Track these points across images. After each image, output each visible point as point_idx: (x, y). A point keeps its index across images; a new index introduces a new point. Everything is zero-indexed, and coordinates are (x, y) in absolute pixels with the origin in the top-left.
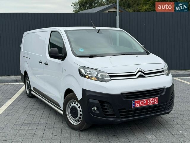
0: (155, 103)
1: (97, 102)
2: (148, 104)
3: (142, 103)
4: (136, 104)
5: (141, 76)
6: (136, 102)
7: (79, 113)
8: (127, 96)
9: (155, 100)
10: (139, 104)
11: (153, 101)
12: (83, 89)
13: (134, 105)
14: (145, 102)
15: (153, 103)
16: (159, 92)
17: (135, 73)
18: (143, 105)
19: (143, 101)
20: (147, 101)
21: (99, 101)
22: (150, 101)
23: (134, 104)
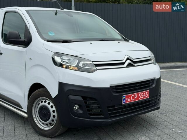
0: (146, 97)
1: (80, 98)
2: (140, 98)
3: (133, 98)
4: (127, 99)
5: (129, 65)
6: (126, 97)
7: (52, 114)
8: (116, 89)
9: (147, 94)
10: (130, 99)
11: (144, 95)
12: (59, 82)
13: (124, 101)
14: (136, 96)
15: (144, 97)
16: (149, 84)
17: (124, 61)
18: (134, 100)
19: (134, 95)
20: (138, 95)
21: (82, 97)
22: (141, 95)
23: (124, 99)
